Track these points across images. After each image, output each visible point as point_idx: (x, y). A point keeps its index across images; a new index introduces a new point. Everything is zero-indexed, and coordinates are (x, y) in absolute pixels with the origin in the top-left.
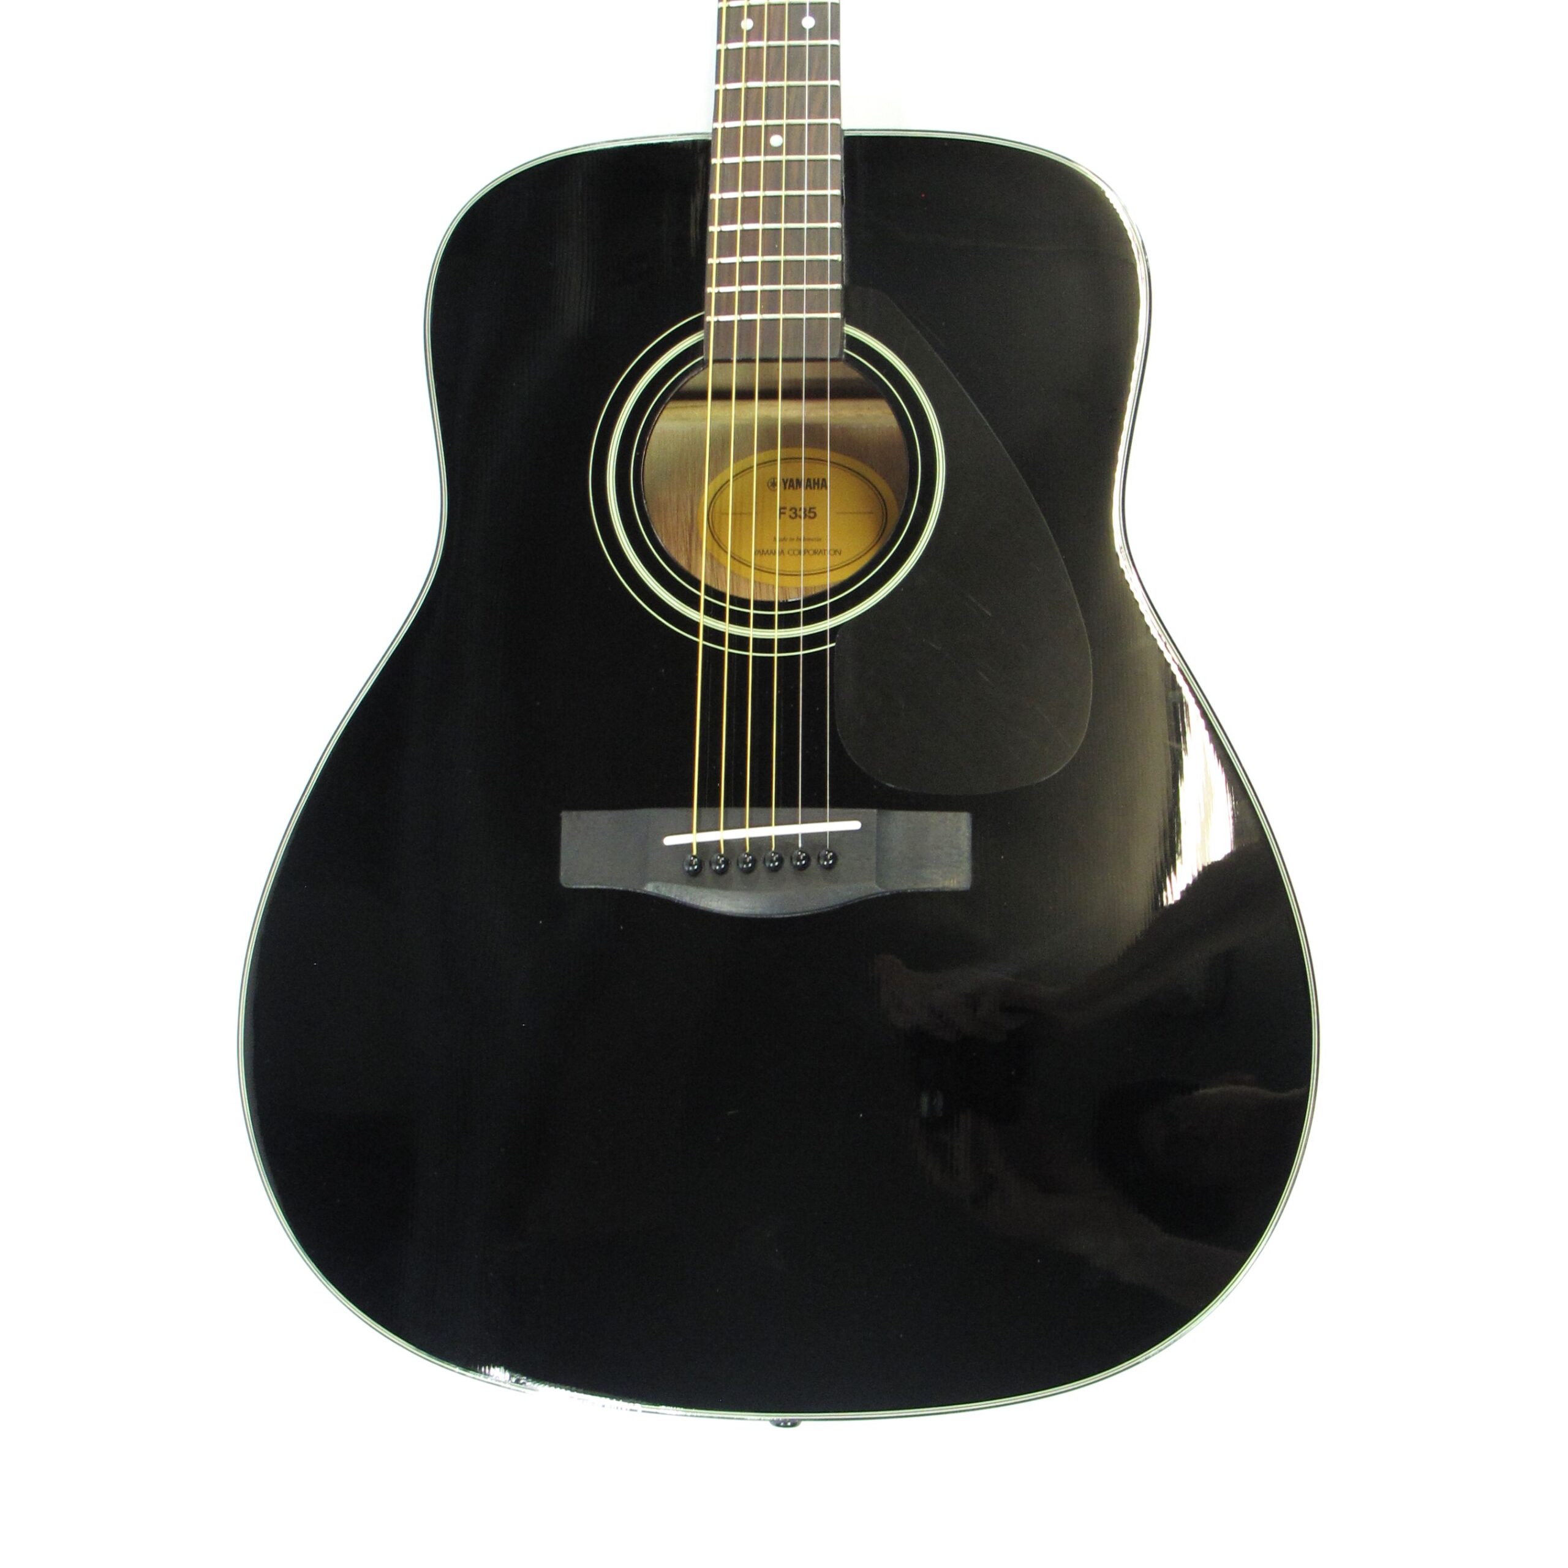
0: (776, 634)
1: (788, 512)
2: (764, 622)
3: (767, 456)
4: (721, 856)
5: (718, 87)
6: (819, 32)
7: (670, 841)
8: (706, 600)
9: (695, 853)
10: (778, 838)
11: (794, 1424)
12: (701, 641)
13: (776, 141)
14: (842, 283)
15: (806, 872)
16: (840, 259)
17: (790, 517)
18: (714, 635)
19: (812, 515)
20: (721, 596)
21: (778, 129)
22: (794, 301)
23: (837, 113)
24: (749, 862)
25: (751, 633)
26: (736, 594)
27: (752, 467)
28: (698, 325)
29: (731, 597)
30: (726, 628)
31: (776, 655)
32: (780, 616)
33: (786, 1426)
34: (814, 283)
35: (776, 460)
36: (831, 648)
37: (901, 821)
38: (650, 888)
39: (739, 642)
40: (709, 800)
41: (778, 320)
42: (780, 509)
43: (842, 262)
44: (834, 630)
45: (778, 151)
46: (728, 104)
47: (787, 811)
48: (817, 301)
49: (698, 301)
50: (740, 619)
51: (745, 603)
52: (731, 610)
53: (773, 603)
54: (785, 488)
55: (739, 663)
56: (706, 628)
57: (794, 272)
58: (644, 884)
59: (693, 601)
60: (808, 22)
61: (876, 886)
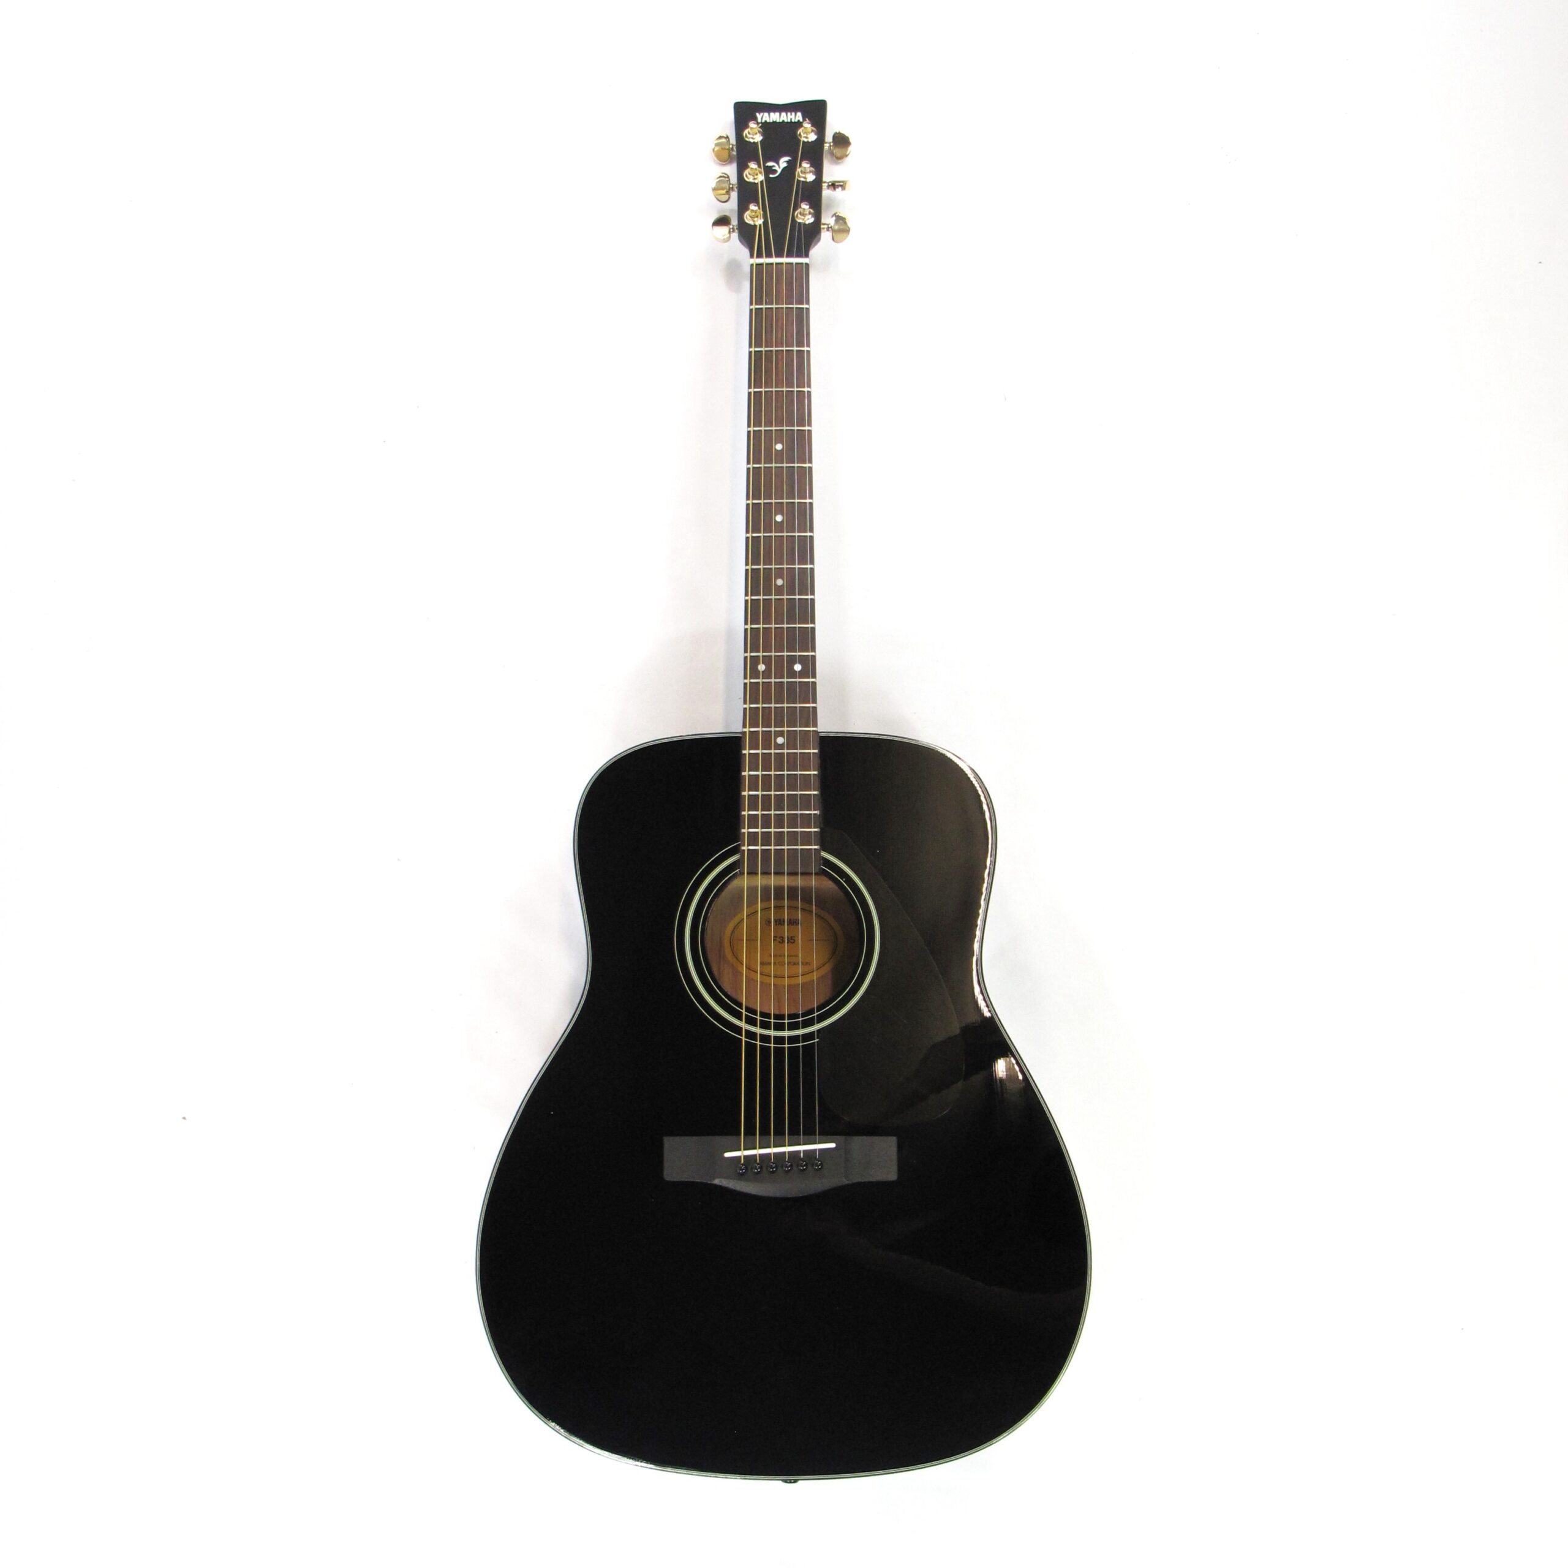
0: (786, 1033)
1: (778, 940)
2: (779, 1027)
3: (766, 905)
4: (758, 1164)
5: (745, 706)
6: (804, 673)
7: (727, 1155)
8: (746, 1014)
9: (742, 1162)
10: (789, 1153)
11: (795, 1481)
12: (744, 1039)
13: (780, 740)
14: (820, 828)
15: (805, 1172)
16: (819, 813)
17: (780, 942)
18: (751, 1035)
19: (792, 941)
20: (754, 1012)
21: (781, 734)
22: (793, 838)
23: (815, 725)
24: (774, 1168)
25: (772, 1033)
26: (763, 1011)
27: (758, 911)
28: (736, 850)
29: (760, 1012)
30: (758, 1030)
31: (786, 1046)
32: (788, 1023)
33: (791, 1482)
34: (804, 828)
35: (771, 908)
36: (817, 1042)
37: (858, 1142)
38: (717, 1182)
39: (765, 1038)
40: (750, 1131)
41: (784, 849)
42: (774, 937)
43: (819, 815)
44: (819, 1031)
45: (781, 747)
46: (751, 716)
47: (794, 1138)
48: (806, 838)
49: (736, 836)
50: (765, 1025)
51: (768, 1016)
52: (760, 1020)
53: (784, 1015)
54: (776, 924)
55: (765, 1051)
56: (746, 1031)
57: (793, 821)
58: (714, 1179)
59: (738, 1016)
60: (798, 667)
61: (844, 1180)
